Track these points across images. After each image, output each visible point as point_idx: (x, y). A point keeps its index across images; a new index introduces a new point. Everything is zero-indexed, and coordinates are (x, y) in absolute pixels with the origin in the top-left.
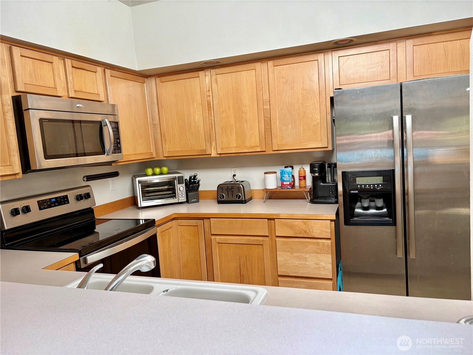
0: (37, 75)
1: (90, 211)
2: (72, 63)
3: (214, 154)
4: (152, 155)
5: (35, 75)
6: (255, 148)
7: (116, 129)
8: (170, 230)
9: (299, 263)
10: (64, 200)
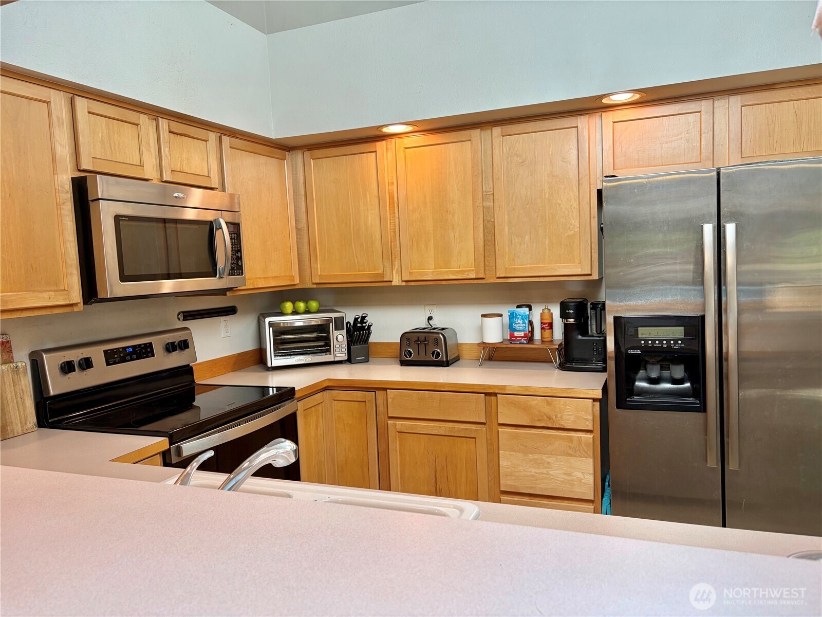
0: (112, 144)
1: (187, 371)
2: (169, 126)
3: (396, 281)
4: (294, 281)
5: (110, 144)
6: (466, 273)
7: (236, 235)
8: (320, 407)
9: (537, 471)
10: (145, 351)
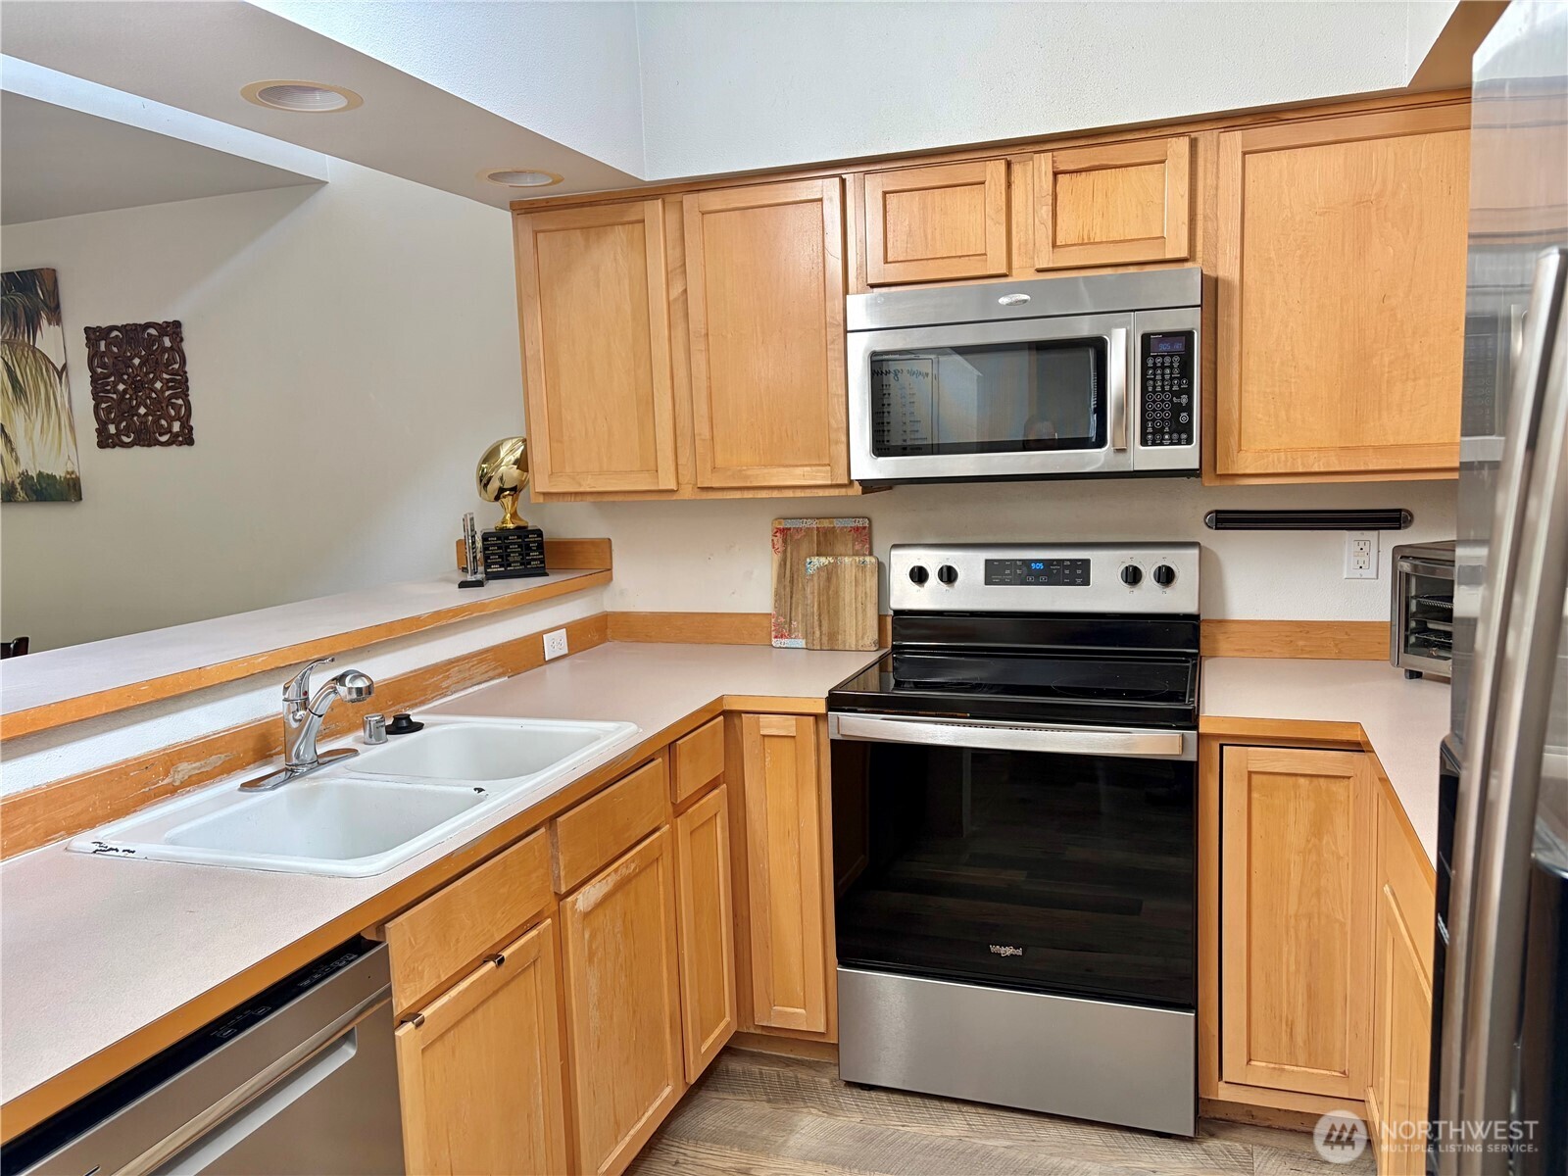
2: (1054, 162)
7: (1176, 358)
